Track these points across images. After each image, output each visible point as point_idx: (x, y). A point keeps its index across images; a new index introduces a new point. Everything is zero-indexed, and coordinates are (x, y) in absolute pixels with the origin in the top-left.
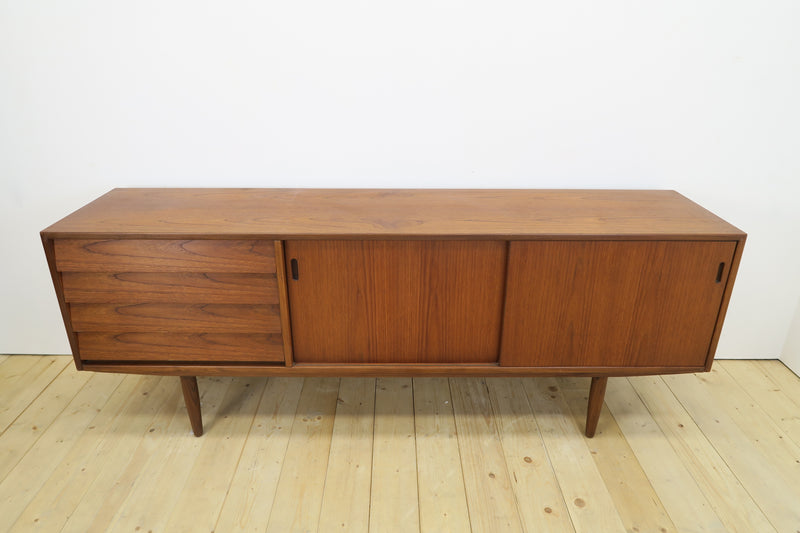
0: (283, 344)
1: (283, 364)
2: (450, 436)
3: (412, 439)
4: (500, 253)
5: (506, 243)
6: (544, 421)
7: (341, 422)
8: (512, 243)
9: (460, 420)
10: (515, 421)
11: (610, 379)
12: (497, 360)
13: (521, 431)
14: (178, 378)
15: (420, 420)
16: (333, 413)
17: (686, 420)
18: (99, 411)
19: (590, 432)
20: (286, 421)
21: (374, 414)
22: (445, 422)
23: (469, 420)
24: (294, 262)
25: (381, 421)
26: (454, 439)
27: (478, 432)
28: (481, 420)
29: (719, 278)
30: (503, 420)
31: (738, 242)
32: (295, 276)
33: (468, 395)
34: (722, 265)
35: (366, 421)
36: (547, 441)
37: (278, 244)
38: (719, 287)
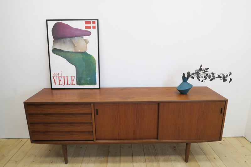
0: (93, 134)
1: (93, 140)
2: (144, 163)
3: (132, 164)
4: (157, 106)
5: (158, 104)
6: (172, 158)
7: (110, 159)
8: (160, 104)
9: (147, 158)
10: (163, 157)
11: (191, 144)
12: (157, 138)
13: (166, 161)
14: (61, 145)
15: (134, 158)
16: (108, 156)
17: (216, 156)
18: (36, 156)
19: (186, 161)
20: (93, 159)
21: (120, 156)
22: (142, 158)
23: (149, 157)
24: (97, 110)
25: (122, 158)
26: (145, 164)
27: (152, 161)
28: (153, 157)
29: (221, 113)
30: (160, 157)
31: (226, 102)
32: (97, 114)
33: (149, 149)
34: (222, 109)
35: (118, 158)
36: (174, 164)
37: (92, 105)
38: (221, 115)
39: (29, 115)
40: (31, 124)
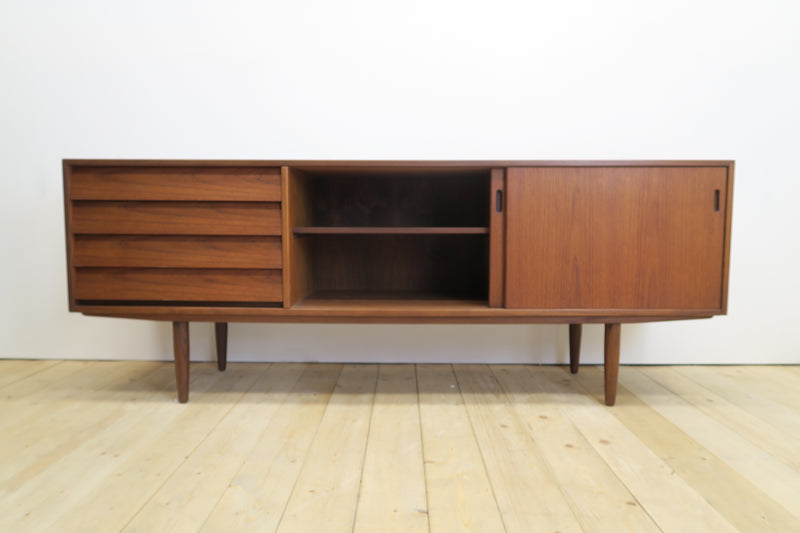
0: (282, 282)
1: (280, 305)
2: (457, 404)
3: (415, 406)
5: (503, 170)
8: (510, 171)
9: (469, 396)
10: (527, 396)
11: (622, 325)
14: (169, 325)
16: (330, 392)
21: (375, 392)
23: (477, 396)
25: (382, 396)
26: (461, 407)
27: (488, 402)
28: (490, 396)
29: (717, 207)
30: (515, 396)
31: (728, 168)
33: (476, 383)
34: (717, 192)
35: (366, 397)
36: (563, 408)
37: (285, 171)
38: (718, 215)
39: (76, 205)
40: (77, 238)
